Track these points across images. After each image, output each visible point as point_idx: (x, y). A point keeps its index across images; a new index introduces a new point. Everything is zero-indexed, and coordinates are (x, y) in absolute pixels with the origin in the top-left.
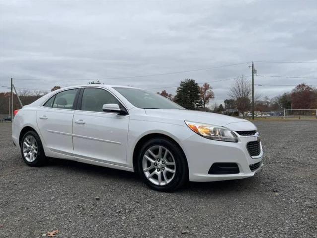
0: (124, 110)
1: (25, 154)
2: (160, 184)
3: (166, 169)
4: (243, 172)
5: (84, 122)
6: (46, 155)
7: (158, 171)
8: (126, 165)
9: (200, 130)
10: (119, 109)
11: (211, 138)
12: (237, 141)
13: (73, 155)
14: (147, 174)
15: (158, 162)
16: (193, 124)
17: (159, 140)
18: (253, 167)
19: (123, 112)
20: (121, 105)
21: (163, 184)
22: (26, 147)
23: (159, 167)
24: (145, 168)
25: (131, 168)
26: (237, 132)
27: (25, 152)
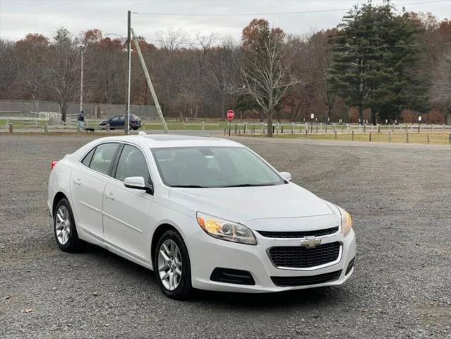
0: (150, 187)
1: (58, 232)
2: (170, 288)
3: (178, 270)
4: (260, 284)
5: (112, 197)
6: (80, 237)
7: (172, 271)
8: (146, 261)
10: (144, 186)
11: (220, 237)
12: (256, 244)
13: (103, 241)
14: (162, 274)
15: (171, 261)
16: (202, 216)
17: (171, 233)
19: (150, 191)
20: (150, 182)
21: (172, 288)
23: (172, 267)
24: (161, 266)
25: (150, 266)
26: (260, 232)
27: (58, 229)
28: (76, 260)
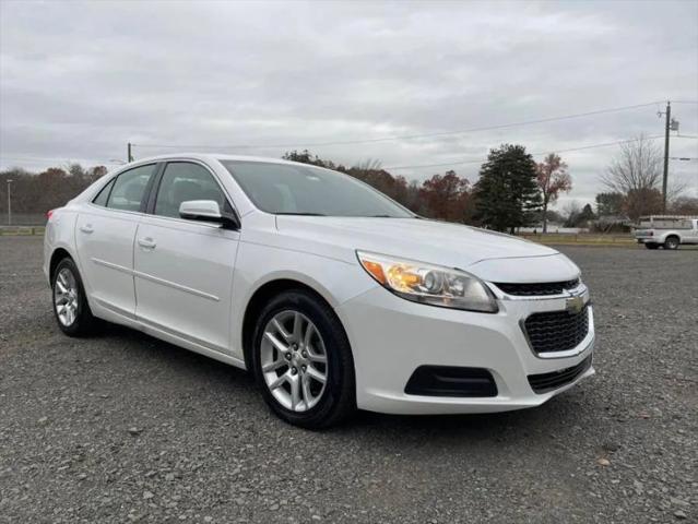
0: (231, 217)
1: (60, 308)
2: (293, 406)
3: (311, 371)
4: (507, 393)
5: (153, 244)
6: (94, 314)
7: (294, 373)
8: (229, 353)
9: (390, 278)
10: (219, 216)
11: (420, 300)
12: (495, 310)
13: (136, 318)
14: (271, 378)
15: (293, 352)
16: (374, 260)
17: (295, 297)
18: (538, 382)
19: (230, 222)
20: (227, 206)
21: (300, 407)
22: (60, 293)
23: (295, 363)
24: (267, 363)
25: (240, 362)
27: (59, 304)
28: (89, 349)
